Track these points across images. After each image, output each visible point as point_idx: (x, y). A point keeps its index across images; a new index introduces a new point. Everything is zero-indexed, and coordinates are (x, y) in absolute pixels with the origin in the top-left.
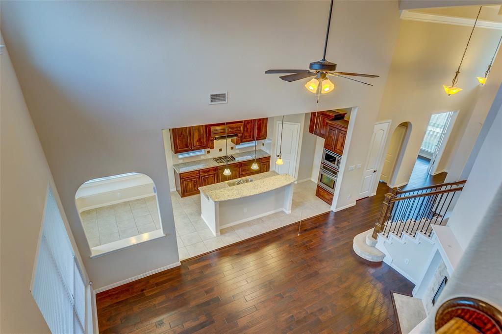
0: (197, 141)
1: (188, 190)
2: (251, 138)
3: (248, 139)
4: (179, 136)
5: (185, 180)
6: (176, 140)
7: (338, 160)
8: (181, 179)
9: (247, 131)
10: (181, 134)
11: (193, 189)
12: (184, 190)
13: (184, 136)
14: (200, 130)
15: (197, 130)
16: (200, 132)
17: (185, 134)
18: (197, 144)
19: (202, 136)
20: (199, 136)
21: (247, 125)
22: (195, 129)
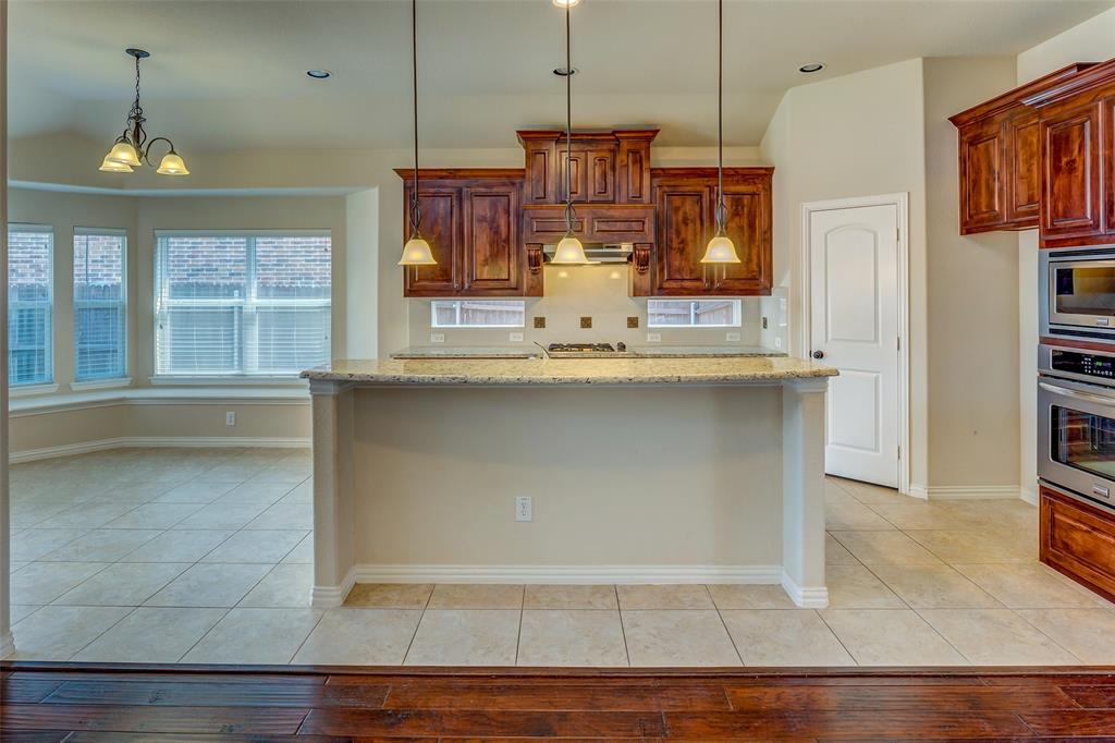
0: (486, 260)
9: (681, 251)
10: (432, 231)
13: (440, 238)
14: (498, 226)
15: (484, 224)
16: (497, 232)
17: (443, 233)
18: (482, 273)
19: (504, 247)
20: (491, 245)
21: (683, 227)
22: (482, 219)
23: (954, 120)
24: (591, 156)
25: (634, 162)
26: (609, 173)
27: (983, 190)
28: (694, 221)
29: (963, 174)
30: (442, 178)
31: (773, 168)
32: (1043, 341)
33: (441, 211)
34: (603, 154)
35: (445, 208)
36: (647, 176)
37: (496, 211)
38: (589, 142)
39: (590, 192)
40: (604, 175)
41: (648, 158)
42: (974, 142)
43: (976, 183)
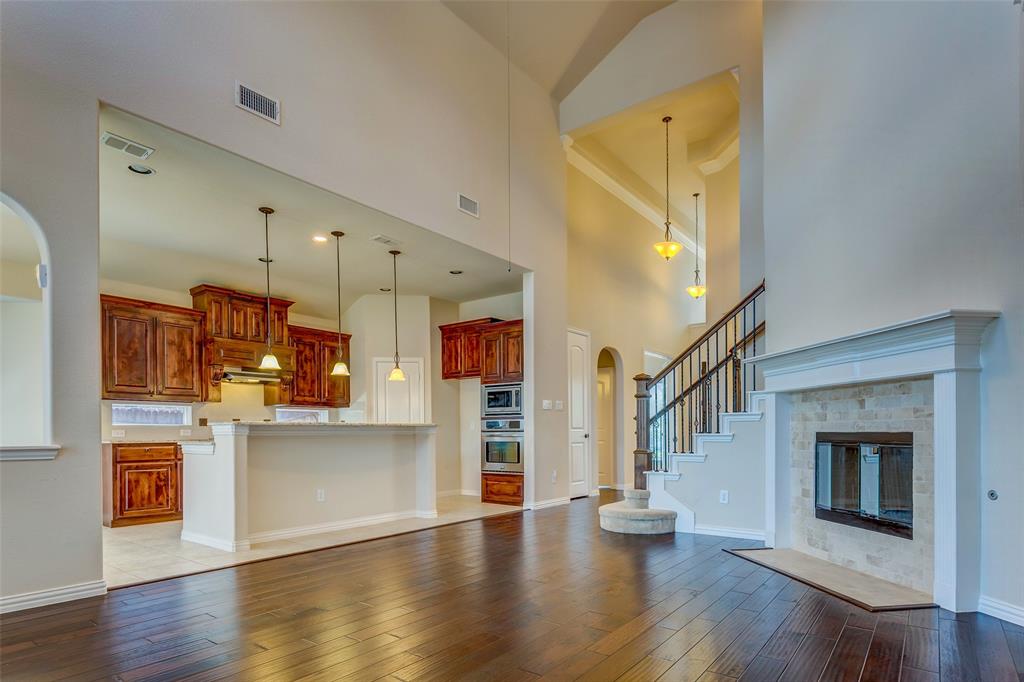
0: (175, 375)
1: (136, 499)
2: (313, 396)
3: (307, 399)
4: (122, 351)
5: (129, 468)
6: (111, 358)
7: (517, 394)
8: (115, 462)
9: (304, 378)
10: (129, 347)
11: (154, 499)
12: (122, 500)
13: (136, 353)
14: (184, 350)
15: (174, 347)
16: (183, 353)
17: (139, 350)
18: (172, 382)
19: (189, 366)
20: (179, 363)
21: (305, 364)
22: (171, 343)
23: (441, 328)
24: (249, 310)
25: (278, 319)
26: (261, 323)
27: (453, 360)
28: (310, 361)
29: (443, 352)
30: (137, 306)
31: (351, 336)
32: (482, 419)
33: (138, 333)
34: (256, 310)
35: (140, 331)
36: (286, 329)
37: (183, 338)
38: (249, 301)
39: (249, 334)
40: (258, 324)
41: (286, 318)
42: (449, 339)
43: (450, 357)
